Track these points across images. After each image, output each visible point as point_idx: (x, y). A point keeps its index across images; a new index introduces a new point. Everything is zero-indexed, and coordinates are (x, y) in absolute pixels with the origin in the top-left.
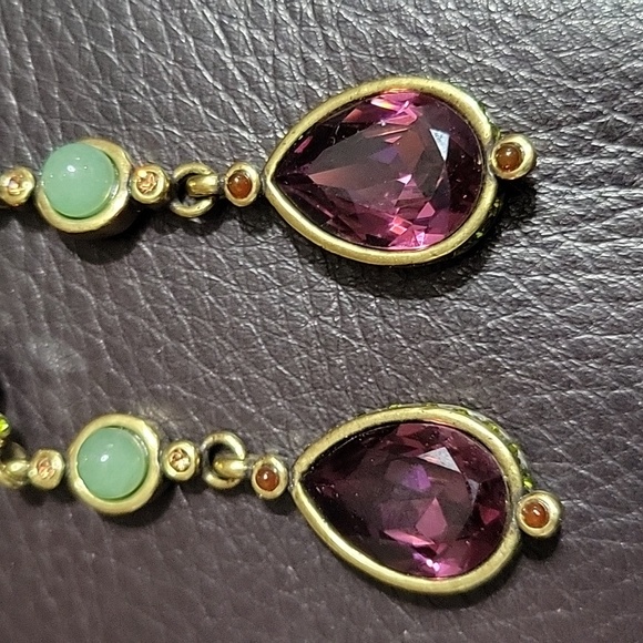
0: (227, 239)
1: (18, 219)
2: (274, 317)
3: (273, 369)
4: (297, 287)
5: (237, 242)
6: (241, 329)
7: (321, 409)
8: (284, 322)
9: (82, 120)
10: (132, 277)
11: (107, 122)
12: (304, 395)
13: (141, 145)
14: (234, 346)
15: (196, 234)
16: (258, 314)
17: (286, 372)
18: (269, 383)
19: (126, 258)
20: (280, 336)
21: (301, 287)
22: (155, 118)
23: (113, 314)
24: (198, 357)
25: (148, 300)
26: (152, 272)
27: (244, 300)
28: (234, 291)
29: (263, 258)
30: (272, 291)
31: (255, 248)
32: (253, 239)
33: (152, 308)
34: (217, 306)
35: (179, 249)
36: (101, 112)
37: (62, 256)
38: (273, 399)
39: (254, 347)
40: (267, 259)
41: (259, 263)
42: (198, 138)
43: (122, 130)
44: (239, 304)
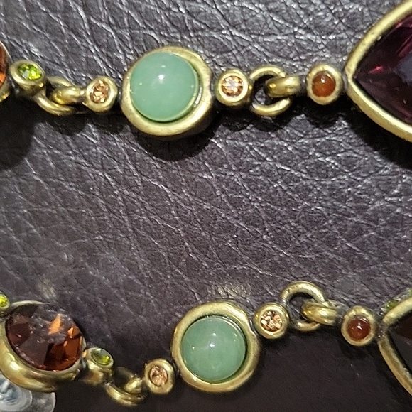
0: (296, 132)
1: (92, 123)
2: (343, 199)
3: (344, 247)
4: (364, 173)
5: (305, 135)
6: (313, 212)
7: (388, 279)
8: (353, 204)
9: (151, 29)
10: (207, 171)
11: (175, 30)
12: (372, 267)
13: (210, 50)
14: (307, 228)
15: (268, 130)
16: (328, 198)
17: (355, 248)
18: (341, 259)
19: (200, 154)
20: (349, 217)
21: (368, 172)
22: (223, 24)
23: (191, 205)
24: (273, 240)
25: (223, 191)
26: (226, 166)
27: (315, 186)
28: (305, 179)
29: (330, 147)
30: (341, 177)
31: (323, 140)
32: (322, 131)
33: (228, 198)
34: (290, 193)
35: (251, 144)
36: (170, 21)
37: (138, 155)
38: (344, 272)
39: (325, 227)
40: (334, 149)
41: (328, 153)
42: (265, 42)
43: (190, 37)
44: (310, 191)
